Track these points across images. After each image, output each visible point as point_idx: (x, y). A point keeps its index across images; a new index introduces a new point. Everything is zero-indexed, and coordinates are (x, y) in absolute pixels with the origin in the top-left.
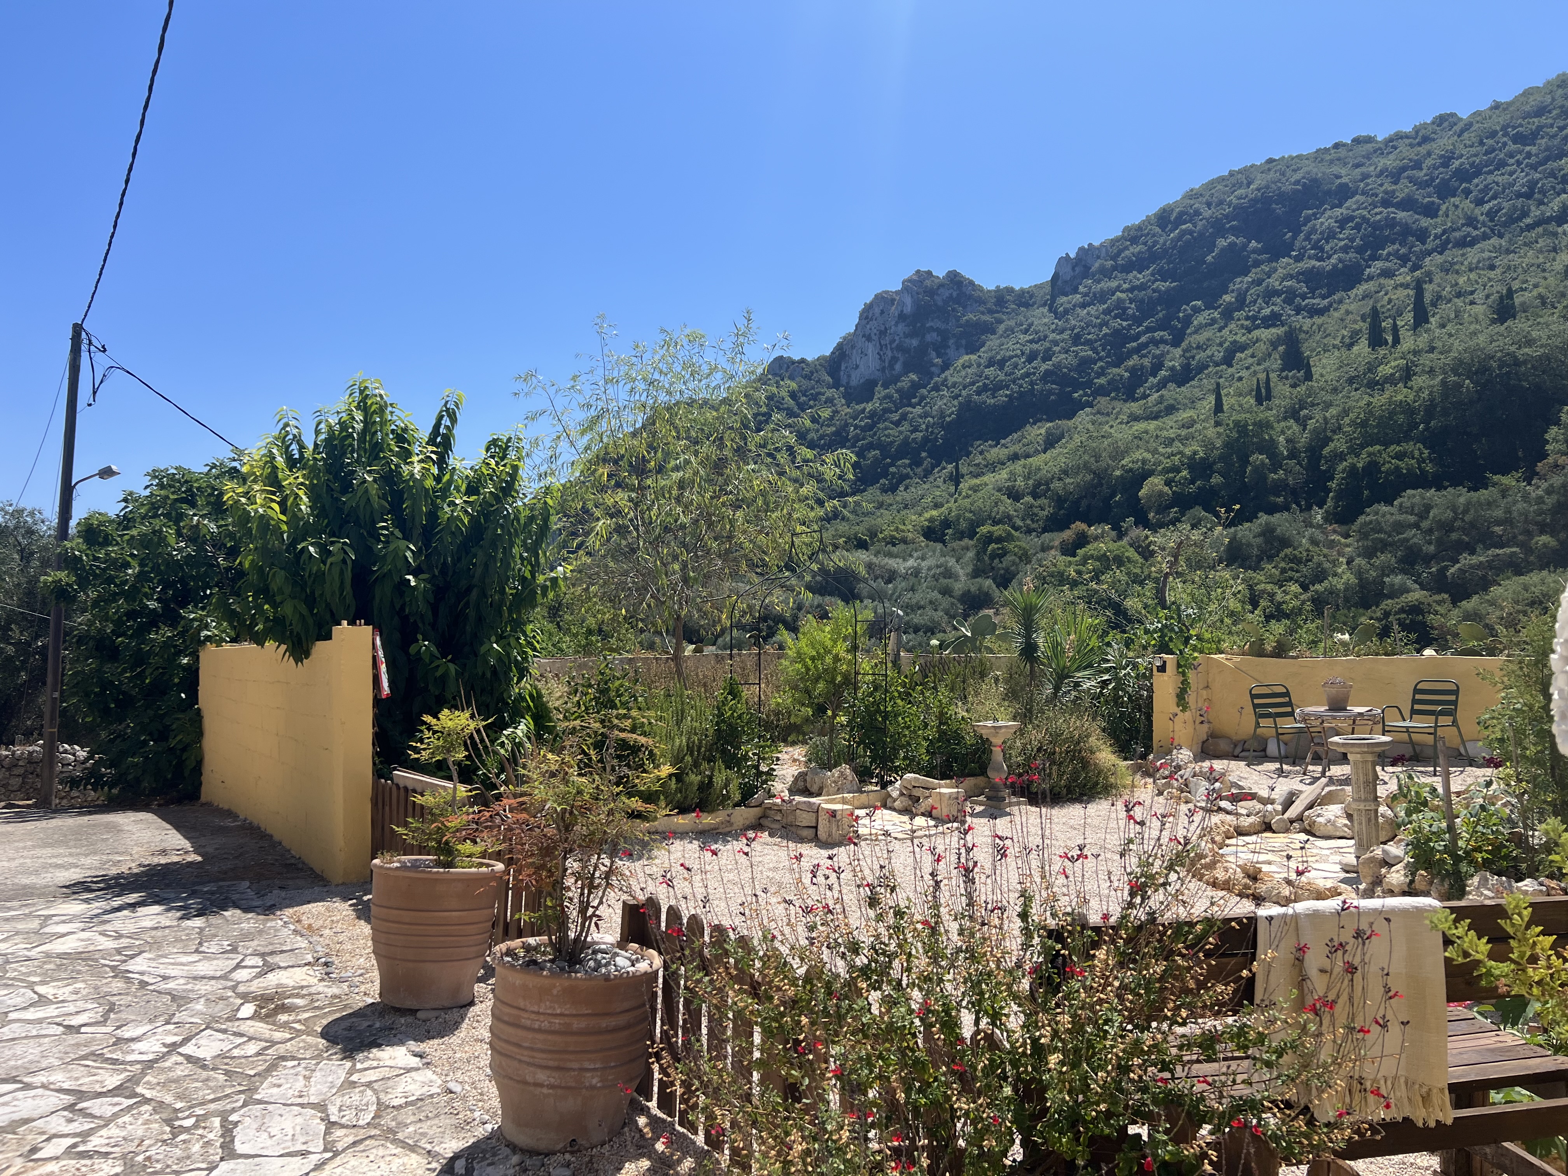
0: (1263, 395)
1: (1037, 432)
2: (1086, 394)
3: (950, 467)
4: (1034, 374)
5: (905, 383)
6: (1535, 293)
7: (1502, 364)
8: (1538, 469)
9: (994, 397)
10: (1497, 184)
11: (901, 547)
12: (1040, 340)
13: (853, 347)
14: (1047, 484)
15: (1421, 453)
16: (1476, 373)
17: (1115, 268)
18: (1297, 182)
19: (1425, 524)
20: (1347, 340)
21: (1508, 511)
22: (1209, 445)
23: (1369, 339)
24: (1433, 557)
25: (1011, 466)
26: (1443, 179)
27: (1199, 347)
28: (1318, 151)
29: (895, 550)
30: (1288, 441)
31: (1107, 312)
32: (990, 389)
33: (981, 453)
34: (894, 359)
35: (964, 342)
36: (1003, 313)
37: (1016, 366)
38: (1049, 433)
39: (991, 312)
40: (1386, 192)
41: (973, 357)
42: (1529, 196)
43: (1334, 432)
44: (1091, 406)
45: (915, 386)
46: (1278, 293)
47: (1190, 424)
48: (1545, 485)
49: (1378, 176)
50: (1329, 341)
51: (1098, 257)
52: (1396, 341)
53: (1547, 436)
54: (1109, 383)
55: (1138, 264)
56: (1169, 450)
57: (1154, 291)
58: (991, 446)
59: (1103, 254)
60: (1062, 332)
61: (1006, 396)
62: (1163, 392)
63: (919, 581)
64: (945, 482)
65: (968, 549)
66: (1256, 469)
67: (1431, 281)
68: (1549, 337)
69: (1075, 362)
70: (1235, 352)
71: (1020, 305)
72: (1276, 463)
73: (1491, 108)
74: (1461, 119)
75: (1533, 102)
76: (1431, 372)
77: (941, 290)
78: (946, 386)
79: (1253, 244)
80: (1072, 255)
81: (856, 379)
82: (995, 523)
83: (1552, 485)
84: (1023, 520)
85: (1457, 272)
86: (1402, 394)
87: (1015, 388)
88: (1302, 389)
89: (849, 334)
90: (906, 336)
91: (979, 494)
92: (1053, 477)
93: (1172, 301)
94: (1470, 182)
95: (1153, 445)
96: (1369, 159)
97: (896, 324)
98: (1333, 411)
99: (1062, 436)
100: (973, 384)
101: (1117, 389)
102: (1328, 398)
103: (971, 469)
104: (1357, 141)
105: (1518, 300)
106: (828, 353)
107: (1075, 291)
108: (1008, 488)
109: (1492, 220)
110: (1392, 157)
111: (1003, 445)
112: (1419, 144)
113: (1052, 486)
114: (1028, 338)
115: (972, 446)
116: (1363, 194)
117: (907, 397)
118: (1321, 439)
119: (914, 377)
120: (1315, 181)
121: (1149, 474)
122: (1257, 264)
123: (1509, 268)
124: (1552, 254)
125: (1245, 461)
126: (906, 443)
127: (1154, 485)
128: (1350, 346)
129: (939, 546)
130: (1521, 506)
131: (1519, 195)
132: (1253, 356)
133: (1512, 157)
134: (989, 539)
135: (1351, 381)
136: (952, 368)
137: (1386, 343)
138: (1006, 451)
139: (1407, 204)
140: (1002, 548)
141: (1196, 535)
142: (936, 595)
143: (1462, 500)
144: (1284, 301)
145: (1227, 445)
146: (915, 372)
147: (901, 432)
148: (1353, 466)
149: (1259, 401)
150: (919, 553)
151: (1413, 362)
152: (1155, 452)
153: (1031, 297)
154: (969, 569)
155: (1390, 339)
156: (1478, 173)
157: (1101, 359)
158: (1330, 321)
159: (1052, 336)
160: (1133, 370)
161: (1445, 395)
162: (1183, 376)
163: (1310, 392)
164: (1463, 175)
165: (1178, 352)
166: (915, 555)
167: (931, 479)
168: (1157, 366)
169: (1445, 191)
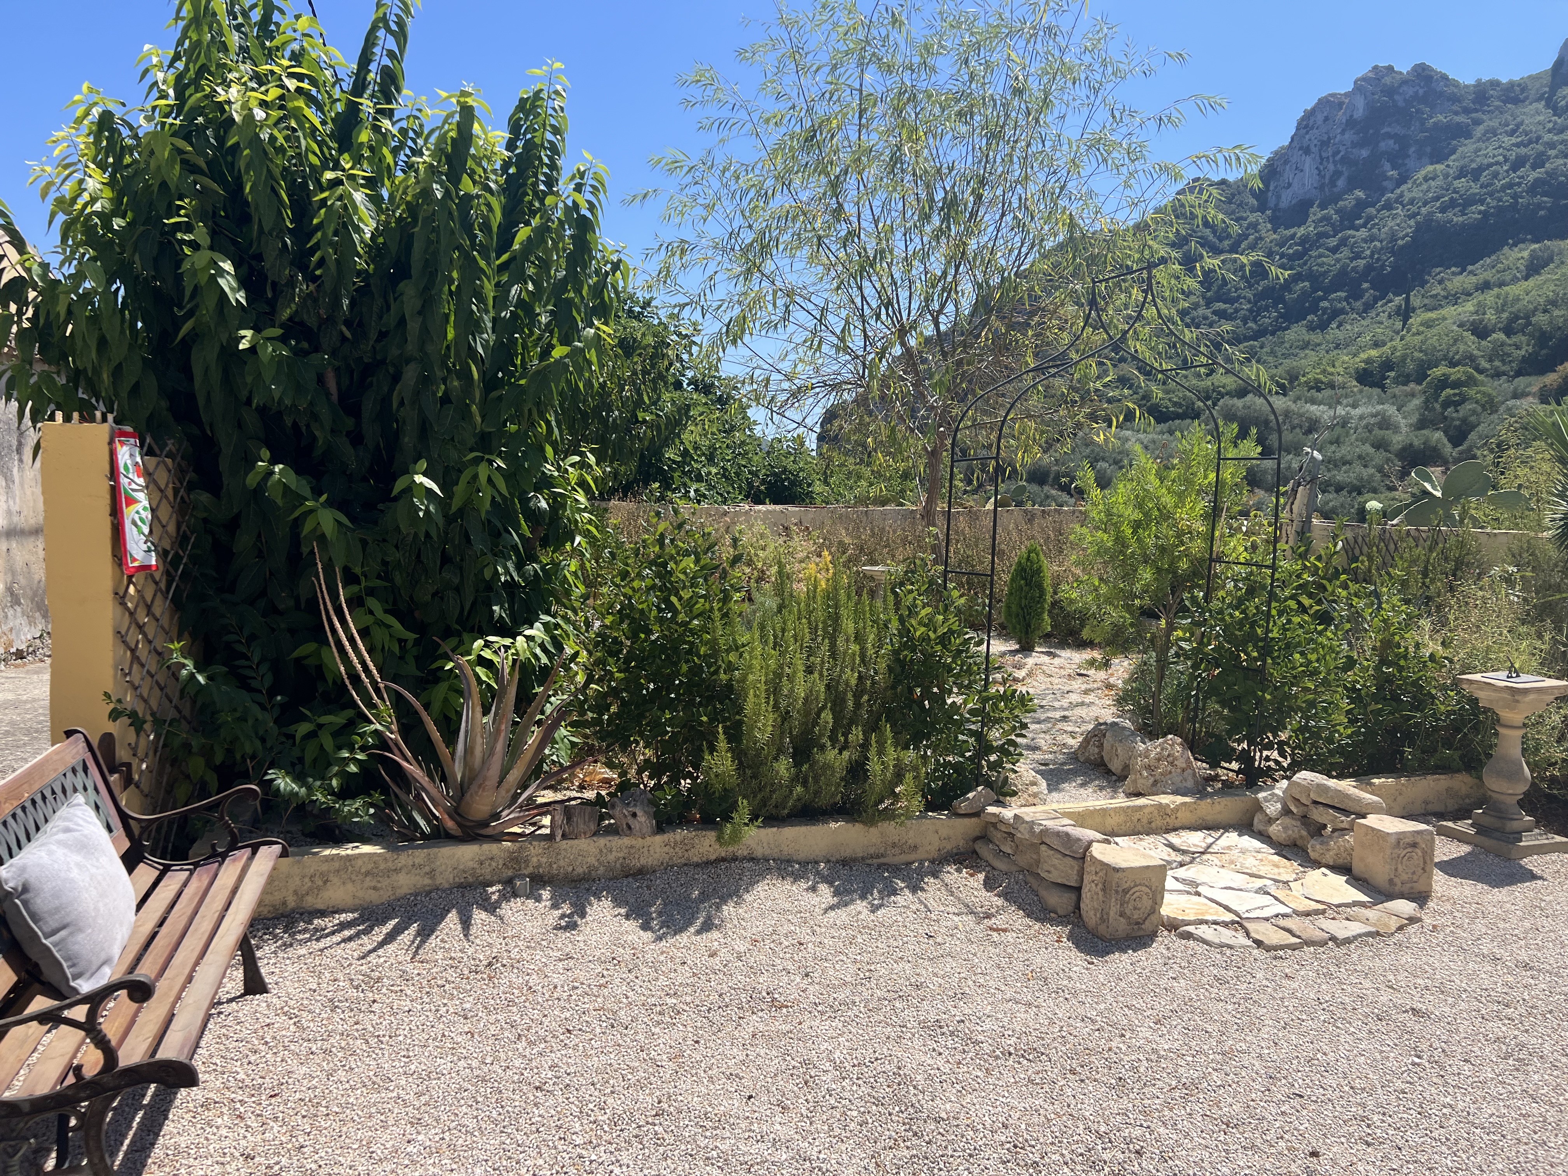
1: (1518, 255)
3: (1398, 300)
4: (1519, 184)
5: (1348, 202)
9: (1464, 214)
11: (1328, 393)
12: (1530, 142)
13: (1286, 162)
14: (1527, 317)
25: (1479, 297)
29: (1319, 396)
32: (1459, 205)
33: (1440, 282)
34: (1337, 174)
35: (1428, 149)
36: (1484, 112)
37: (1495, 175)
38: (1533, 255)
39: (1466, 111)
41: (1440, 167)
45: (1361, 205)
58: (1454, 274)
60: (1561, 132)
61: (1480, 212)
63: (1347, 433)
64: (1390, 317)
65: (1413, 395)
71: (1508, 100)
77: (1405, 88)
78: (1401, 203)
81: (1287, 199)
82: (1453, 364)
84: (1491, 360)
87: (1493, 202)
89: (1282, 148)
90: (1354, 145)
91: (1435, 331)
92: (1536, 309)
97: (1343, 132)
99: (1551, 260)
100: (1437, 199)
103: (1426, 301)
108: (1473, 323)
111: (1471, 272)
113: (1534, 320)
114: (1514, 140)
115: (1429, 274)
117: (1349, 219)
119: (1360, 194)
126: (1343, 272)
129: (1376, 391)
134: (1443, 383)
136: (1410, 182)
138: (1474, 279)
140: (1459, 394)
142: (1368, 449)
146: (1362, 188)
147: (1338, 260)
150: (1351, 400)
153: (1523, 90)
154: (1414, 419)
159: (1548, 137)
166: (1345, 402)
167: (1373, 314)
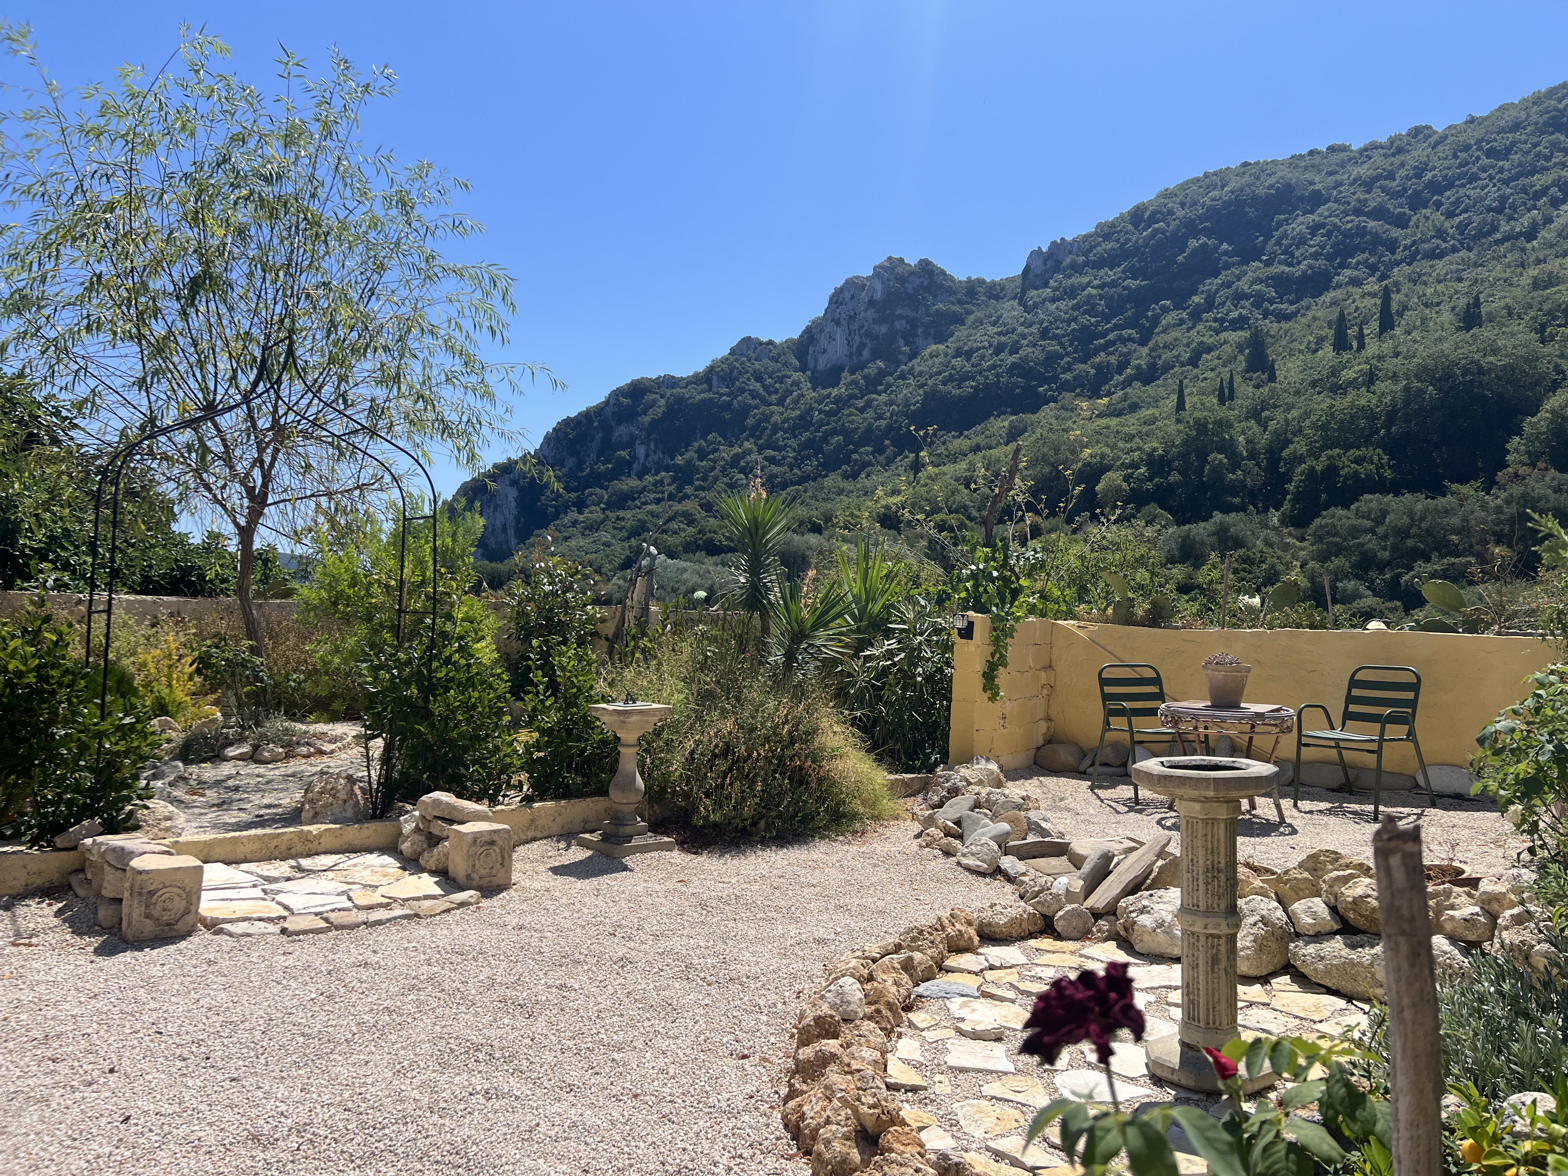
0: (1226, 394)
1: (1001, 424)
2: (1051, 389)
3: (912, 456)
4: (1001, 366)
5: (871, 370)
6: (1502, 304)
7: (1466, 372)
8: (1497, 479)
9: (960, 388)
10: (1469, 197)
12: (1008, 332)
13: (822, 331)
15: (1381, 459)
16: (1440, 379)
17: (1086, 264)
18: (1271, 187)
19: (1381, 530)
20: (1313, 346)
21: (1466, 520)
22: (1168, 443)
23: (1334, 345)
24: (1388, 563)
25: (972, 457)
26: (1415, 190)
27: (1165, 347)
28: (1293, 157)
30: (1248, 442)
31: (1076, 308)
32: (956, 380)
33: (944, 443)
34: (862, 346)
35: (932, 331)
36: (973, 304)
37: (983, 357)
38: (1012, 426)
39: (960, 302)
40: (1359, 200)
41: (941, 347)
42: (1499, 210)
43: (1294, 434)
44: (1056, 401)
45: (882, 374)
46: (1246, 296)
47: (1153, 421)
48: (1503, 495)
49: (1351, 185)
50: (1296, 345)
51: (1070, 252)
52: (1362, 346)
53: (1508, 446)
54: (1075, 378)
55: (1111, 261)
56: (1129, 446)
57: (1124, 288)
58: (954, 437)
59: (1075, 249)
60: (1030, 326)
61: (972, 387)
62: (1129, 390)
64: (905, 470)
65: (921, 537)
66: (1214, 469)
67: (1398, 291)
68: (1515, 347)
69: (1042, 356)
70: (1202, 353)
71: (991, 296)
72: (1235, 462)
73: (1466, 122)
74: (1435, 132)
75: (1508, 117)
76: (1395, 377)
77: (913, 278)
78: (913, 375)
79: (1225, 246)
80: (1045, 249)
81: (823, 363)
82: (950, 512)
83: (1511, 495)
84: (979, 510)
85: (1425, 283)
86: (1364, 399)
87: (981, 379)
88: (1265, 390)
89: (818, 318)
90: (875, 322)
91: (937, 483)
93: (1141, 299)
94: (1442, 195)
95: (1111, 441)
96: (1343, 167)
97: (866, 310)
98: (1295, 413)
99: (1025, 430)
100: (939, 373)
101: (1082, 386)
102: (1291, 400)
103: (932, 458)
104: (1332, 149)
105: (1484, 310)
106: (796, 336)
107: (1046, 285)
108: (966, 479)
109: (1461, 234)
110: (1365, 166)
111: (966, 436)
112: (1394, 155)
114: (996, 330)
115: (935, 436)
116: (1336, 201)
117: (873, 384)
118: (1282, 441)
119: (881, 364)
120: (1288, 186)
121: (1108, 468)
122: (1227, 267)
123: (1476, 280)
124: (1520, 269)
125: (1204, 460)
126: (869, 430)
127: (1113, 479)
128: (1315, 351)
129: (893, 532)
130: (1480, 514)
131: (1489, 210)
132: (1219, 358)
133: (1484, 171)
134: (943, 528)
135: (1314, 384)
136: (919, 357)
137: (1351, 348)
138: (968, 442)
139: (1379, 213)
140: (955, 538)
141: (1149, 532)
143: (1419, 506)
144: (1252, 305)
145: (1185, 443)
146: (881, 358)
147: (865, 419)
148: (1312, 470)
149: (1222, 401)
151: (1376, 368)
152: (1113, 447)
153: (1002, 289)
155: (1355, 344)
156: (1450, 186)
157: (1068, 354)
158: (1296, 327)
159: (1020, 329)
160: (1099, 367)
161: (1407, 402)
162: (1149, 375)
163: (1273, 394)
164: (1436, 187)
165: (1145, 351)
167: (893, 467)
168: (1123, 365)
169: (1417, 202)
